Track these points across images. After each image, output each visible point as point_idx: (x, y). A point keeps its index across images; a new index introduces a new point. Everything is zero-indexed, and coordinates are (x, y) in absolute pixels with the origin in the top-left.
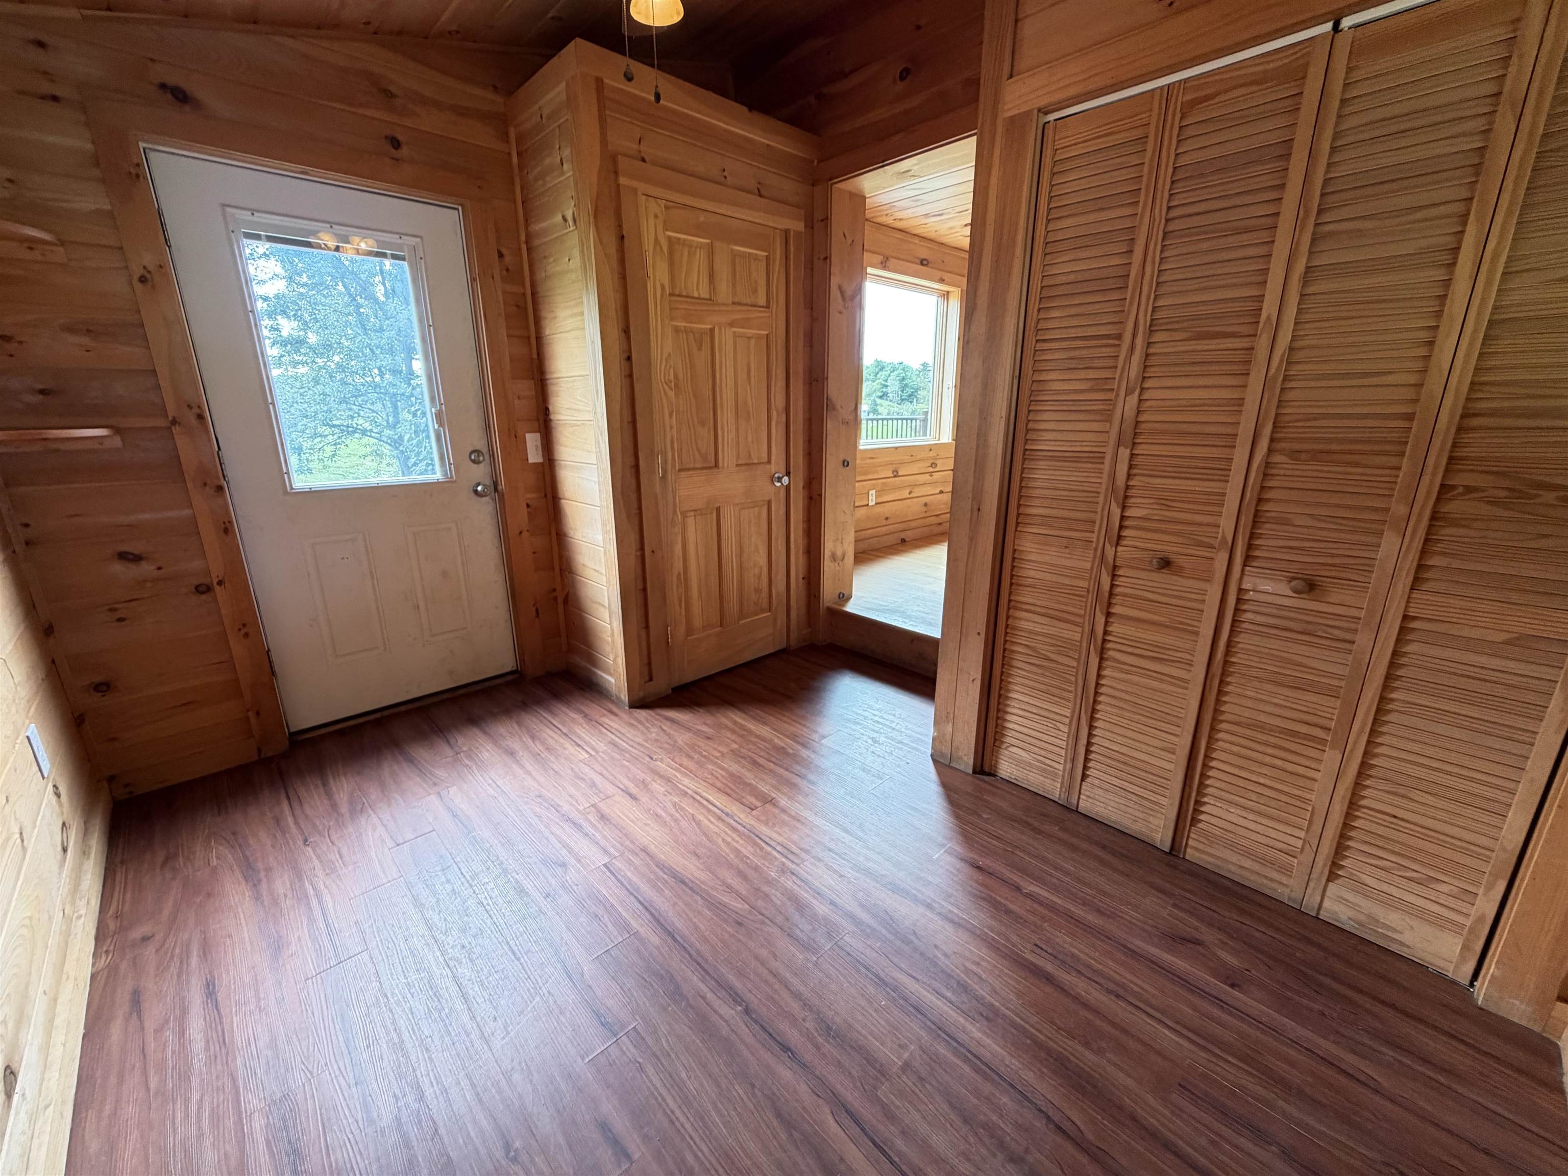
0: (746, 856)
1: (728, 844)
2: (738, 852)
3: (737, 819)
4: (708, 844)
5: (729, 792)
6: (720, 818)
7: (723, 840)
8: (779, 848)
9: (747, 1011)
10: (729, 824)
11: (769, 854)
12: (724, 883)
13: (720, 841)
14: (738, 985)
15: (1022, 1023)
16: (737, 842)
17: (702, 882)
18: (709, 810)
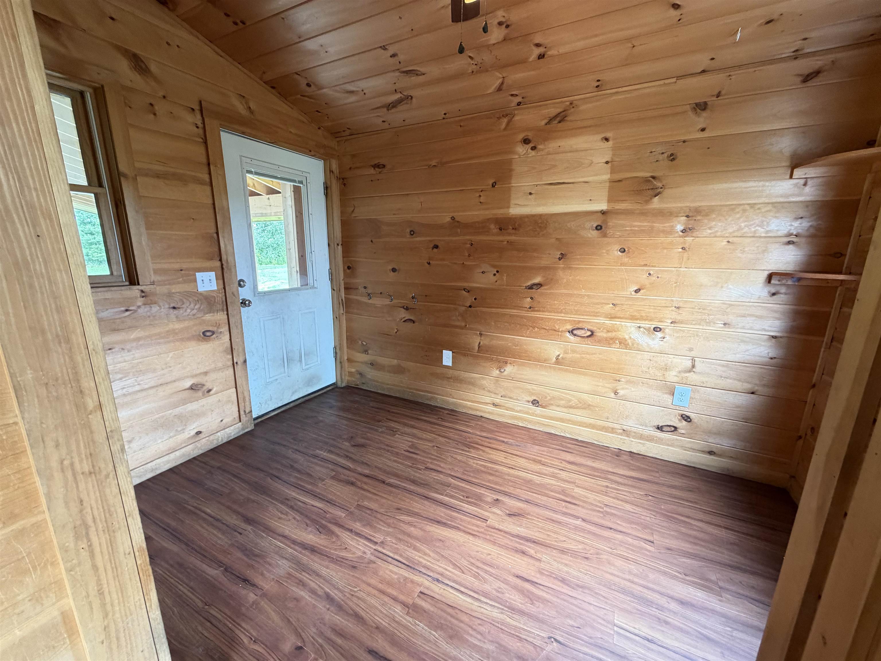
0: (409, 547)
1: (425, 554)
2: (415, 549)
3: (429, 578)
4: (438, 550)
5: (450, 610)
6: (442, 575)
7: (430, 556)
8: (390, 560)
9: (384, 482)
10: (433, 571)
11: (395, 553)
12: (415, 526)
13: (432, 554)
14: (390, 488)
15: (273, 501)
16: (420, 557)
17: (427, 524)
18: (454, 581)
